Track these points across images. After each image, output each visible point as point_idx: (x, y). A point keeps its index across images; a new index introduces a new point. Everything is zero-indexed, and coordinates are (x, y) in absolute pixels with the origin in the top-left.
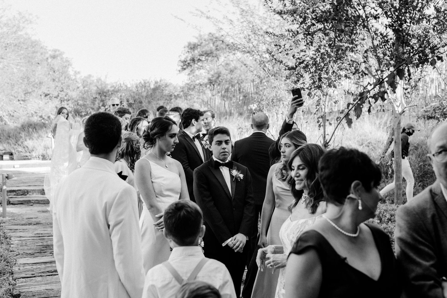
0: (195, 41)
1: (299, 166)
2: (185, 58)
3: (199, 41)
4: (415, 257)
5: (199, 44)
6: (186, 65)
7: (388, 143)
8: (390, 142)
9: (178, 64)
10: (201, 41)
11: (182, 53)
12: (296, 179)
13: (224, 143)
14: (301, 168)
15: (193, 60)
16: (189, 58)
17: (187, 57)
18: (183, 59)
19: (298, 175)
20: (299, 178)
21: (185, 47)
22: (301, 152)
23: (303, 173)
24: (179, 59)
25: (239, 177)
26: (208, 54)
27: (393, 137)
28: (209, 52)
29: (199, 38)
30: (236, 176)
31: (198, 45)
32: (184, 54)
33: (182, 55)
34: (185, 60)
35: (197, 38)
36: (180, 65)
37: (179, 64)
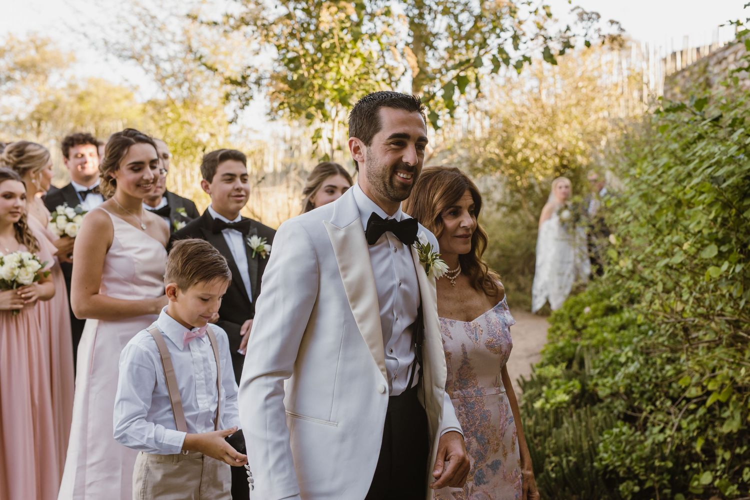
5: (8, 48)
13: (238, 180)
25: (264, 251)
29: (8, 38)
30: (257, 248)
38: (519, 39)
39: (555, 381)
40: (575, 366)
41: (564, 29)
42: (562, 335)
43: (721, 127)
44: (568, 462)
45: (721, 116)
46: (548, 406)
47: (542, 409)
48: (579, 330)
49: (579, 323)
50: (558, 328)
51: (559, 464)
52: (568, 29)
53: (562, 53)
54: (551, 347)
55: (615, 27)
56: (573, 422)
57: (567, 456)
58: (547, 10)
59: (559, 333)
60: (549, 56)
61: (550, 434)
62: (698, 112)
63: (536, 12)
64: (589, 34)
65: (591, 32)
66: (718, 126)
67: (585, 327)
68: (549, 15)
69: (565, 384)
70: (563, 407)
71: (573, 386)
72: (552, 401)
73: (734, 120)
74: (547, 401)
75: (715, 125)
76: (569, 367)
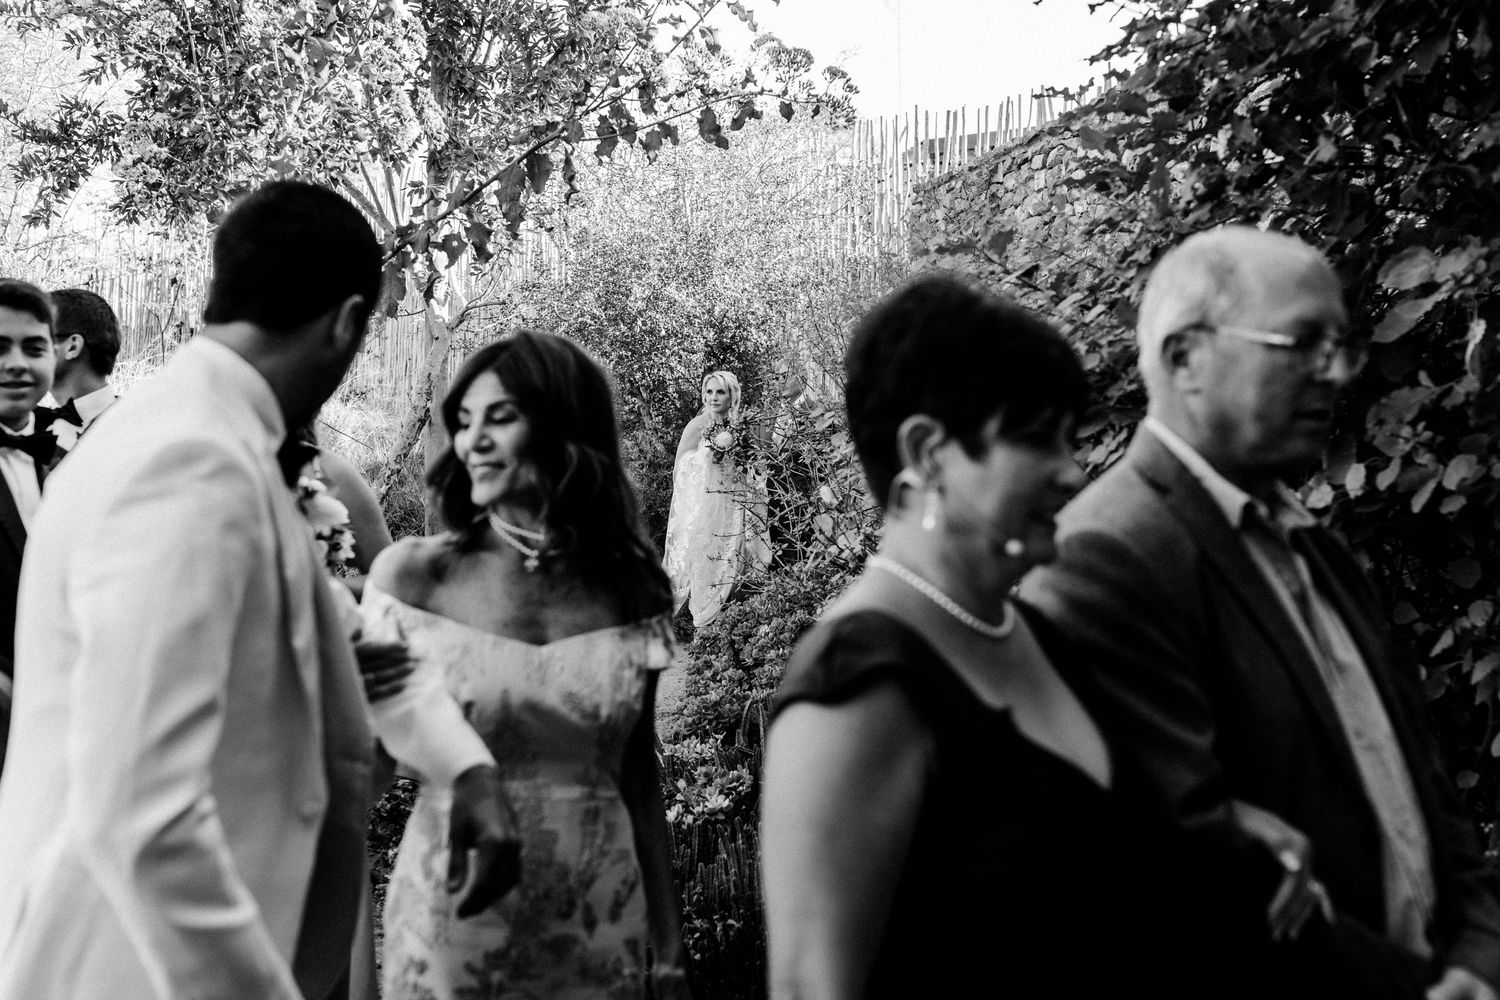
1: (492, 408)
4: (1158, 719)
7: (414, 426)
8: (420, 420)
12: (475, 459)
14: (498, 415)
19: (485, 443)
20: (492, 457)
22: (504, 356)
23: (505, 437)
27: (429, 405)
38: (654, 90)
39: (702, 770)
40: (740, 741)
41: (741, 77)
42: (713, 678)
43: (1036, 289)
44: (727, 928)
45: (1036, 268)
46: (689, 819)
47: (678, 824)
48: (747, 669)
49: (749, 654)
50: (708, 665)
51: (709, 933)
52: (749, 78)
53: (737, 124)
54: (695, 703)
55: (840, 82)
56: (737, 850)
57: (723, 919)
58: (709, 38)
59: (708, 674)
60: (710, 129)
61: (692, 875)
62: (995, 257)
63: (686, 39)
64: (791, 93)
65: (793, 89)
66: (1030, 286)
67: (759, 663)
68: (714, 48)
69: (723, 775)
70: (717, 821)
71: (738, 778)
72: (698, 809)
73: (1061, 276)
74: (687, 809)
75: (1025, 285)
76: (728, 741)
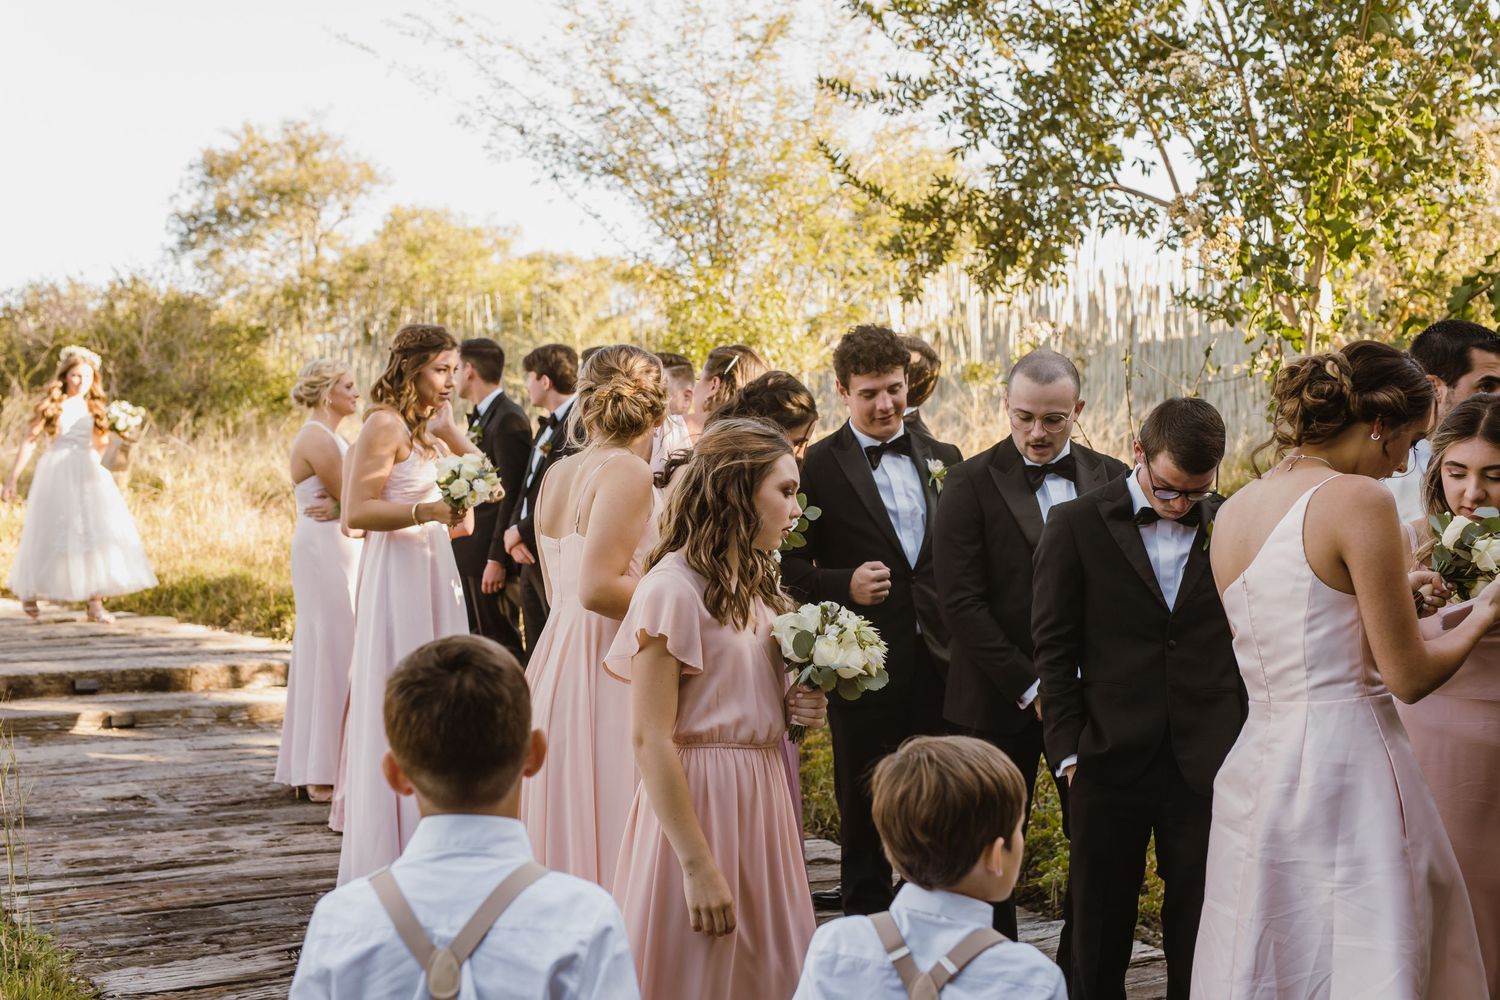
0: (225, 145)
2: (194, 206)
3: (244, 147)
5: (244, 157)
6: (198, 229)
9: (167, 228)
10: (251, 149)
11: (181, 187)
15: (222, 214)
16: (211, 206)
17: (201, 203)
18: (186, 206)
21: (191, 167)
24: (172, 210)
26: (286, 193)
28: (287, 188)
29: (244, 137)
31: (243, 163)
32: (189, 192)
33: (183, 194)
34: (196, 212)
35: (236, 137)
36: (174, 231)
37: (173, 226)
